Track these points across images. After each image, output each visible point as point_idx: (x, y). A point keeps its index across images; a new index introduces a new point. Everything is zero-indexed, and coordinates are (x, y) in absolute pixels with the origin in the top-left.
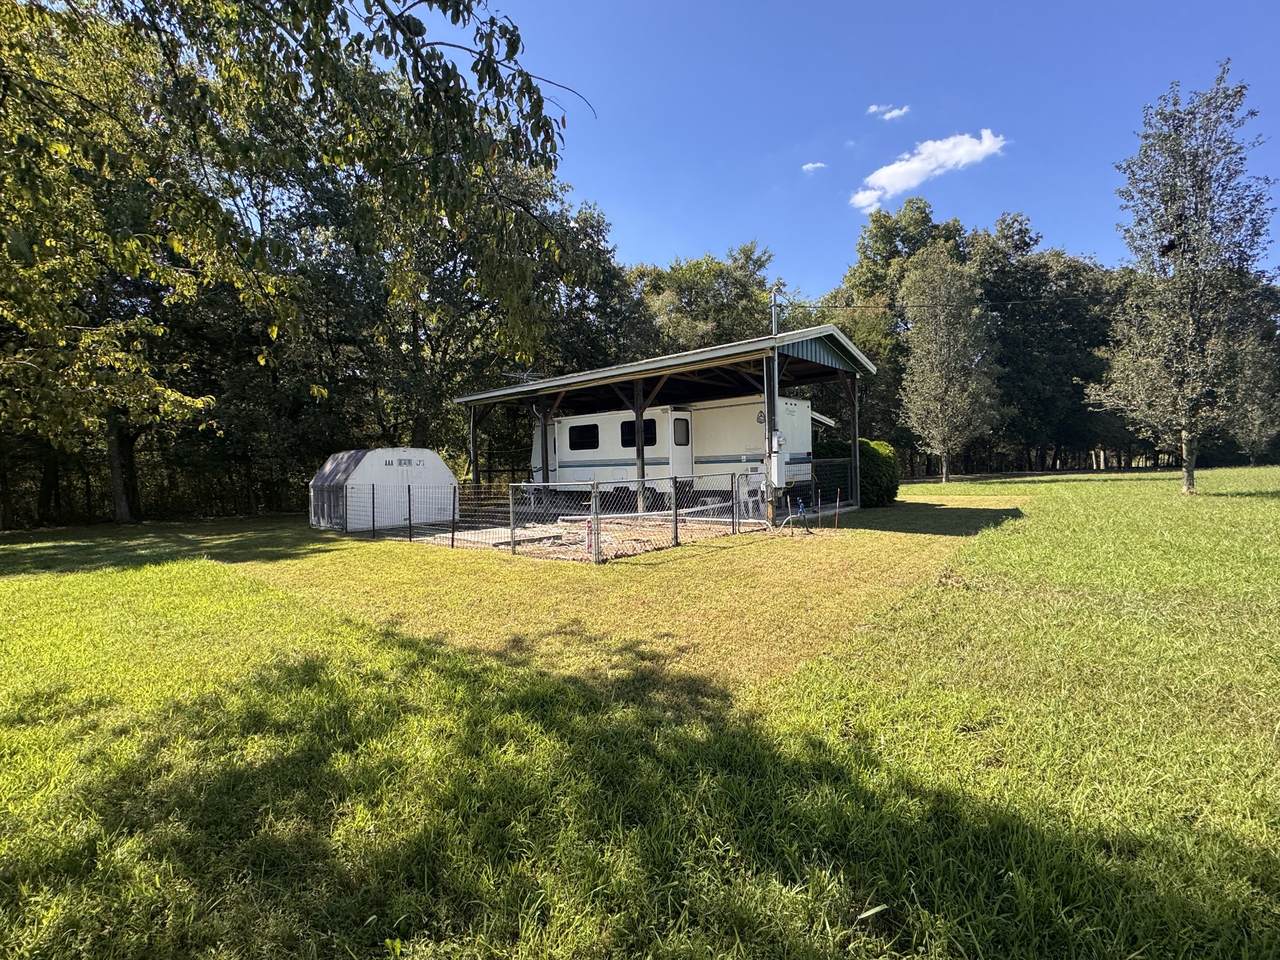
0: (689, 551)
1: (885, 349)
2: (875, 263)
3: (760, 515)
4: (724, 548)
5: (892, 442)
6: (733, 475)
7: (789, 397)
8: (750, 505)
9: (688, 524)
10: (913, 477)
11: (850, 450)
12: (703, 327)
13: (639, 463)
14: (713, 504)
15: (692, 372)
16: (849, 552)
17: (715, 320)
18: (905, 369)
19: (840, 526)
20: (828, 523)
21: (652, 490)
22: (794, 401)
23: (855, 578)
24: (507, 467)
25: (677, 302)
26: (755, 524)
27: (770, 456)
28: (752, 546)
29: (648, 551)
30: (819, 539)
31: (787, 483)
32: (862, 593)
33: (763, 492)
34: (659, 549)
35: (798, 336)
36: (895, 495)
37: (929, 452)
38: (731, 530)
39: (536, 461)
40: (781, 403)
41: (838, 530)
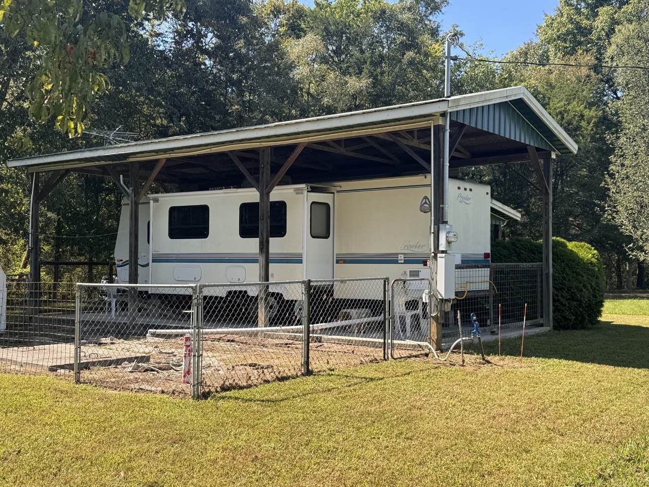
0: (323, 382)
1: (589, 123)
2: (578, 11)
3: (420, 334)
4: (372, 379)
5: (595, 243)
6: (386, 280)
7: (462, 179)
8: (408, 321)
9: (325, 345)
10: (620, 291)
11: (541, 253)
12: (356, 84)
13: (262, 259)
14: (358, 318)
15: (338, 142)
16: (539, 391)
17: (371, 75)
18: (614, 149)
19: (527, 354)
20: (511, 349)
21: (278, 296)
22: (468, 185)
23: (548, 429)
24: (82, 259)
25: (323, 50)
26: (414, 346)
27: (435, 257)
28: (409, 378)
29: (267, 382)
30: (498, 370)
31: (457, 294)
32: (557, 450)
33: (424, 304)
34: (283, 379)
35: (477, 100)
36: (599, 313)
37: (642, 259)
38: (382, 354)
39: (121, 252)
40: (451, 187)
41: (524, 359)
